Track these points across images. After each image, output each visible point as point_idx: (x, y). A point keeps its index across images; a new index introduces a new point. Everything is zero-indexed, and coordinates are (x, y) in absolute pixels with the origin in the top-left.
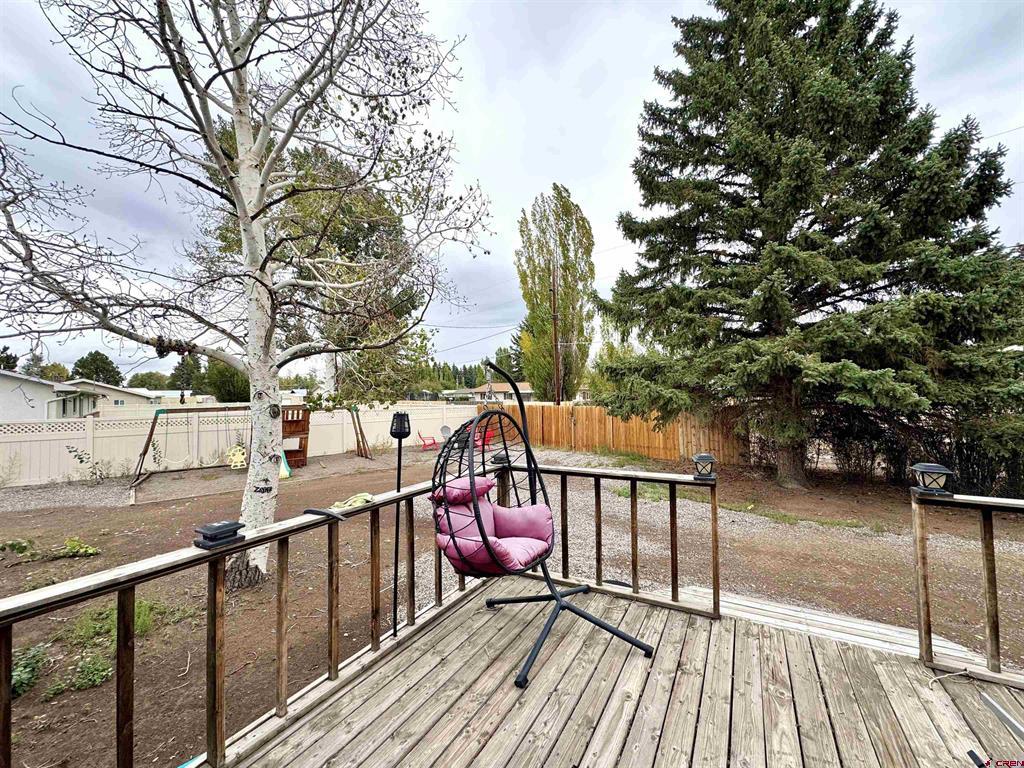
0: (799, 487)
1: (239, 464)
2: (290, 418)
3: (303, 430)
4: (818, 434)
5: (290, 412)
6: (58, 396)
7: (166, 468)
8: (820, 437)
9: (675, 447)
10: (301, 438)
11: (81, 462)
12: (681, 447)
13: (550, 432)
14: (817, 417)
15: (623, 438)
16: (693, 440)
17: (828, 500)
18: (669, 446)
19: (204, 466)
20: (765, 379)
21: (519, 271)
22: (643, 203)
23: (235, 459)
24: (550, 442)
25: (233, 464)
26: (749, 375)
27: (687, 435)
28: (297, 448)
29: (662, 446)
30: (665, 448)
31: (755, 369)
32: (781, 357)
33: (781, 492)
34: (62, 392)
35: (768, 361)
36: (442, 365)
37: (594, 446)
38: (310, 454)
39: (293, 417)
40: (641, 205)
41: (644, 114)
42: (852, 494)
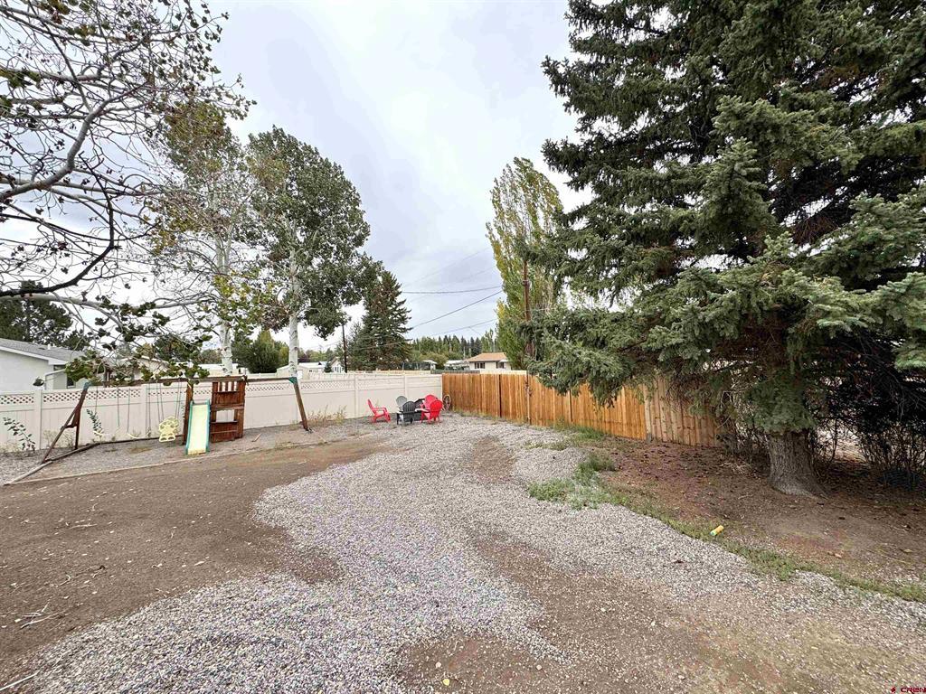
0: (804, 492)
1: (167, 437)
2: (224, 390)
3: (238, 402)
4: (834, 411)
5: (224, 384)
6: (55, 370)
7: (113, 438)
8: (836, 418)
9: (641, 424)
10: (236, 411)
11: (15, 434)
12: (648, 424)
13: (507, 402)
14: (830, 388)
15: (582, 411)
16: (662, 415)
17: (854, 520)
18: (633, 422)
19: (152, 437)
20: (730, 331)
21: (492, 242)
22: (580, 126)
23: (163, 432)
24: (507, 413)
25: (161, 438)
26: (702, 325)
27: (654, 409)
28: (231, 420)
29: (625, 422)
30: (629, 424)
31: (712, 314)
32: (757, 292)
33: (774, 500)
34: (58, 366)
35: (732, 300)
36: (452, 338)
37: (551, 419)
38: (246, 426)
39: (227, 389)
40: (577, 130)
41: (570, 13)
42: (896, 509)
